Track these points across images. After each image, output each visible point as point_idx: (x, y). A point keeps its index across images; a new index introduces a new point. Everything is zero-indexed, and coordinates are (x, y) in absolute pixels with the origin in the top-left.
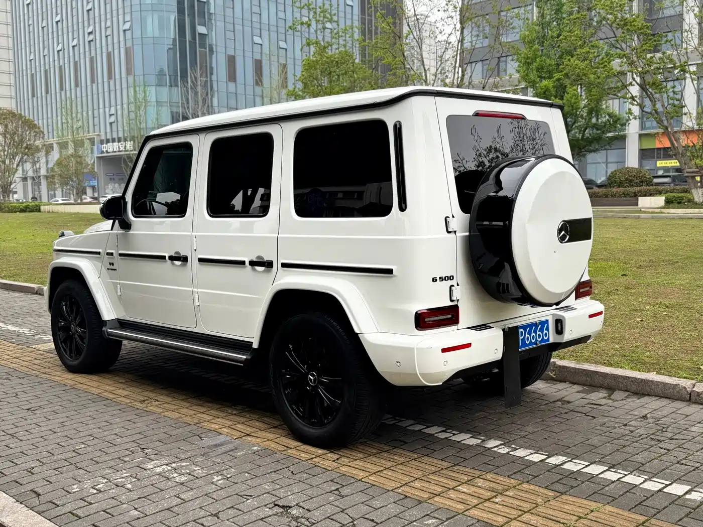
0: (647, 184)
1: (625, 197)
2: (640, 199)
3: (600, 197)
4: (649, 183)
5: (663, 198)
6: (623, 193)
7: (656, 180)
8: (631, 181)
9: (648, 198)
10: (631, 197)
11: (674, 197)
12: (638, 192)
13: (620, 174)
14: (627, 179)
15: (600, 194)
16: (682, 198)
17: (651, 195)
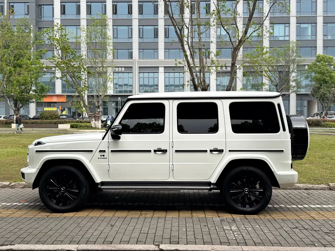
0: (58, 119)
1: (51, 124)
2: (59, 125)
3: (38, 124)
4: (59, 118)
5: (69, 125)
6: (50, 122)
7: (61, 117)
8: (51, 117)
9: (63, 125)
10: (54, 124)
11: (74, 124)
12: (57, 122)
13: (47, 114)
14: (50, 116)
15: (39, 122)
16: (77, 125)
17: (63, 123)
